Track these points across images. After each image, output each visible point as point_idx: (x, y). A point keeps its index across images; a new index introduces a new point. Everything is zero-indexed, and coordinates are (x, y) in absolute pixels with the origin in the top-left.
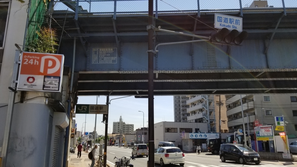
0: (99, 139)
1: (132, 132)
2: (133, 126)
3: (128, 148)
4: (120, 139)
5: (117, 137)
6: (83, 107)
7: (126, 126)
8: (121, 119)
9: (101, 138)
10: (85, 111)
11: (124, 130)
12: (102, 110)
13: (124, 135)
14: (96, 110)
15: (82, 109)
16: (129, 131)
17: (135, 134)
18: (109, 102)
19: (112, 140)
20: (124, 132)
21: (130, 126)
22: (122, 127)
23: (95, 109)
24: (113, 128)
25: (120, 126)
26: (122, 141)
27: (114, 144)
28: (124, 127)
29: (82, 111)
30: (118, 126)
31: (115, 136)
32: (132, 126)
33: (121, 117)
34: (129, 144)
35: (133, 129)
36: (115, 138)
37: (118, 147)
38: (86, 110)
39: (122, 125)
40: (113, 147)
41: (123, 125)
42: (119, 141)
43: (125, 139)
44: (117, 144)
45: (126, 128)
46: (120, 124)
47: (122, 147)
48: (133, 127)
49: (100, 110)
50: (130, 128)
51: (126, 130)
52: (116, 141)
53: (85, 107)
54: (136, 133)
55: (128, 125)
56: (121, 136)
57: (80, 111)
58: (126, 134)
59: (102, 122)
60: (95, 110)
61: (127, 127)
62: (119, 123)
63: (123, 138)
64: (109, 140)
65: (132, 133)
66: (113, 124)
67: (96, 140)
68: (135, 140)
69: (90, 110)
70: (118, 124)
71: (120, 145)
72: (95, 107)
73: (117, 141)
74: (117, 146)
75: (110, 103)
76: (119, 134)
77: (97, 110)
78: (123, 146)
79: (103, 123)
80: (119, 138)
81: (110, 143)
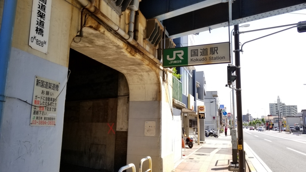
0: (253, 122)
1: (295, 114)
2: (297, 107)
3: (292, 133)
4: (279, 123)
5: (276, 119)
6: (177, 54)
7: (286, 108)
8: (279, 100)
9: (256, 121)
10: (180, 61)
11: (284, 113)
12: (215, 55)
13: (285, 117)
14: (202, 57)
15: (174, 57)
16: (292, 113)
17: (300, 117)
18: (240, 49)
19: (269, 123)
20: (285, 115)
21: (292, 108)
22: (281, 109)
23: (199, 54)
24: (270, 110)
25: (278, 108)
26: (283, 125)
27: (272, 128)
28: (284, 108)
29: (175, 62)
30: (276, 108)
31: (273, 119)
32: (295, 107)
33: (278, 97)
34: (292, 129)
35: (297, 111)
36: (273, 121)
37: (278, 131)
38: (182, 58)
39: (281, 106)
40: (271, 131)
41: (283, 107)
42: (278, 124)
43: (286, 123)
44: (276, 128)
45: (286, 110)
46: (278, 106)
47: (283, 132)
48: (297, 109)
49: (211, 56)
50: (293, 110)
51: (287, 112)
52: (274, 125)
53: (180, 53)
54: (302, 116)
55: (289, 107)
56: (280, 119)
57: (171, 62)
58: (287, 117)
59: (226, 86)
60: (199, 57)
61: (288, 108)
62: (276, 104)
63: (284, 121)
64: (265, 123)
65: (295, 116)
66: (270, 105)
67: (250, 124)
68: (301, 124)
69: (189, 57)
70: (276, 106)
71: (280, 129)
72: (199, 51)
73: (276, 125)
74: (276, 130)
75: (241, 51)
76: (278, 117)
77: (204, 57)
78: (285, 130)
79: (230, 87)
80: (278, 121)
81: (267, 127)
